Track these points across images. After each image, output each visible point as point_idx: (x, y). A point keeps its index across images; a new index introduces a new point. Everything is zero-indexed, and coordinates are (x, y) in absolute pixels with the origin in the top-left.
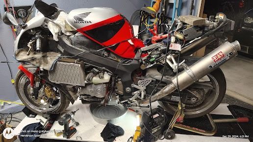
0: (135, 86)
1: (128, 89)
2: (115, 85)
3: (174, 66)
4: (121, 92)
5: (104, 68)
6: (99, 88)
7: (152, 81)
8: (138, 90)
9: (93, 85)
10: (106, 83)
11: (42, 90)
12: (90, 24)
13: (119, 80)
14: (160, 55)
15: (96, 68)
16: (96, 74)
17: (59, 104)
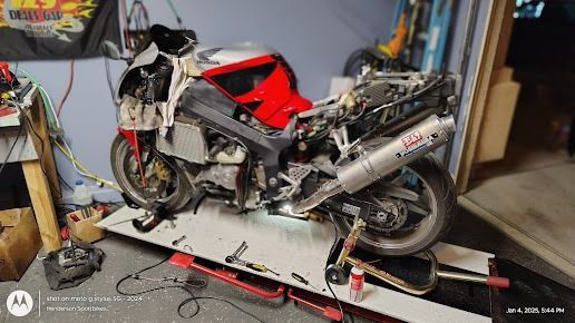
0: (284, 176)
1: (273, 181)
2: (252, 169)
3: (344, 148)
4: (263, 185)
5: (236, 139)
6: (228, 170)
7: (312, 172)
8: (289, 184)
9: (219, 166)
10: (237, 165)
11: (151, 166)
12: (217, 66)
13: (261, 162)
14: (326, 126)
15: (225, 138)
16: (224, 147)
17: (176, 193)
